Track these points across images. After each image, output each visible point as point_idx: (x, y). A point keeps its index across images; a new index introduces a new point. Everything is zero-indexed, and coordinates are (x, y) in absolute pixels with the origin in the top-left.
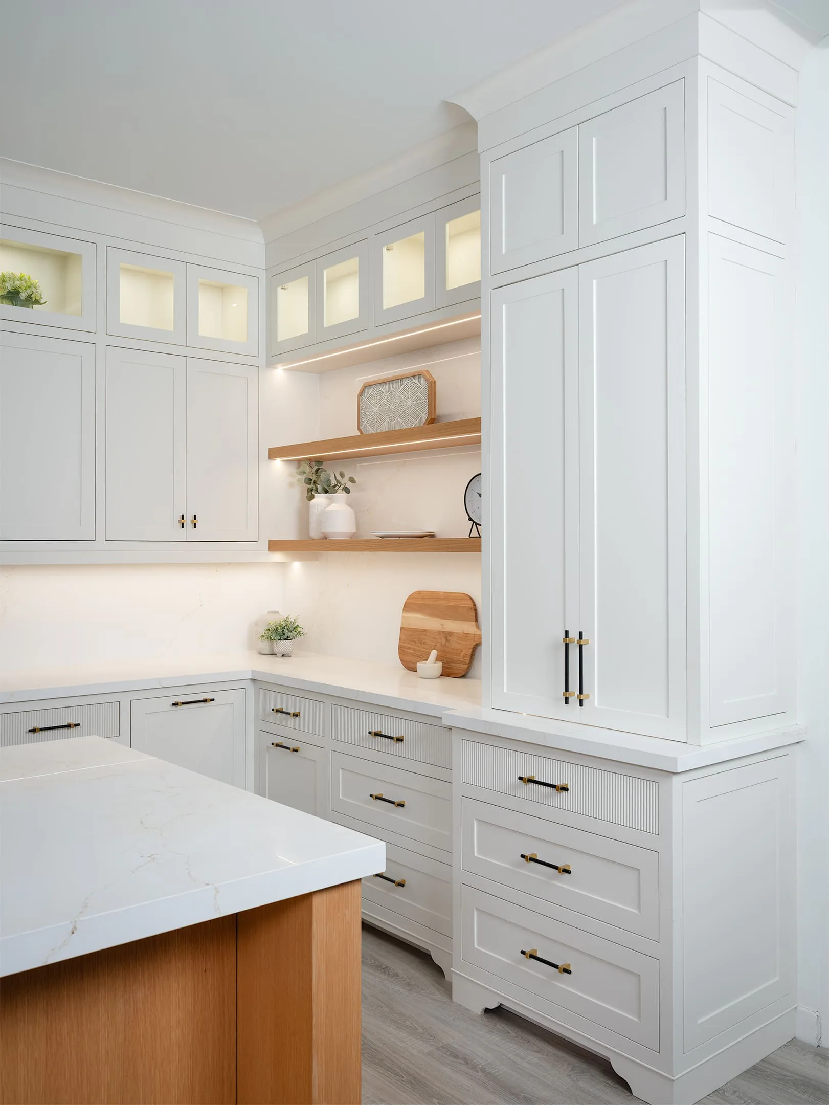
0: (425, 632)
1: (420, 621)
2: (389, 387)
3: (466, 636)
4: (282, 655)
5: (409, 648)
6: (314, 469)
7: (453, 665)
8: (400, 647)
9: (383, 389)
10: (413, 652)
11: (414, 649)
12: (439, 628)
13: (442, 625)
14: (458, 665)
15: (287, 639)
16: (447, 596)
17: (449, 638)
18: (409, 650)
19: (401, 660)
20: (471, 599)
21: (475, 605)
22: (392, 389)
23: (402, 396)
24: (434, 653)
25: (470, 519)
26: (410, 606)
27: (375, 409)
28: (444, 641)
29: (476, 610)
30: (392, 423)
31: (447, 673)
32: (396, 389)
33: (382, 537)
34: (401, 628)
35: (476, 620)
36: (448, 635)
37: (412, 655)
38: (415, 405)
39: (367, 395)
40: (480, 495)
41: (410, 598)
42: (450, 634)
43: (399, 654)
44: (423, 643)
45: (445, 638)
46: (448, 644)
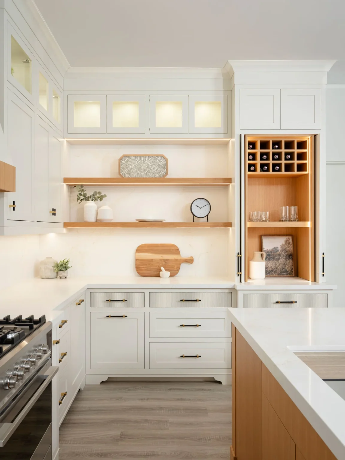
0: (152, 260)
1: (147, 256)
2: (140, 158)
3: (176, 260)
4: (65, 277)
5: (143, 268)
7: (172, 272)
8: (137, 268)
9: (137, 159)
10: (146, 269)
11: (146, 268)
13: (162, 257)
14: (174, 272)
16: (163, 245)
17: (166, 262)
19: (139, 273)
20: (176, 246)
21: (178, 248)
22: (142, 160)
23: (149, 163)
24: (163, 268)
25: (193, 215)
26: (138, 250)
27: (131, 167)
29: (179, 250)
30: (143, 174)
31: (170, 276)
32: (146, 160)
34: (136, 260)
35: (179, 254)
37: (145, 270)
38: (158, 168)
39: (125, 159)
40: (198, 206)
41: (139, 247)
42: (167, 260)
43: (137, 270)
44: (152, 265)
45: (165, 262)
46: (166, 264)
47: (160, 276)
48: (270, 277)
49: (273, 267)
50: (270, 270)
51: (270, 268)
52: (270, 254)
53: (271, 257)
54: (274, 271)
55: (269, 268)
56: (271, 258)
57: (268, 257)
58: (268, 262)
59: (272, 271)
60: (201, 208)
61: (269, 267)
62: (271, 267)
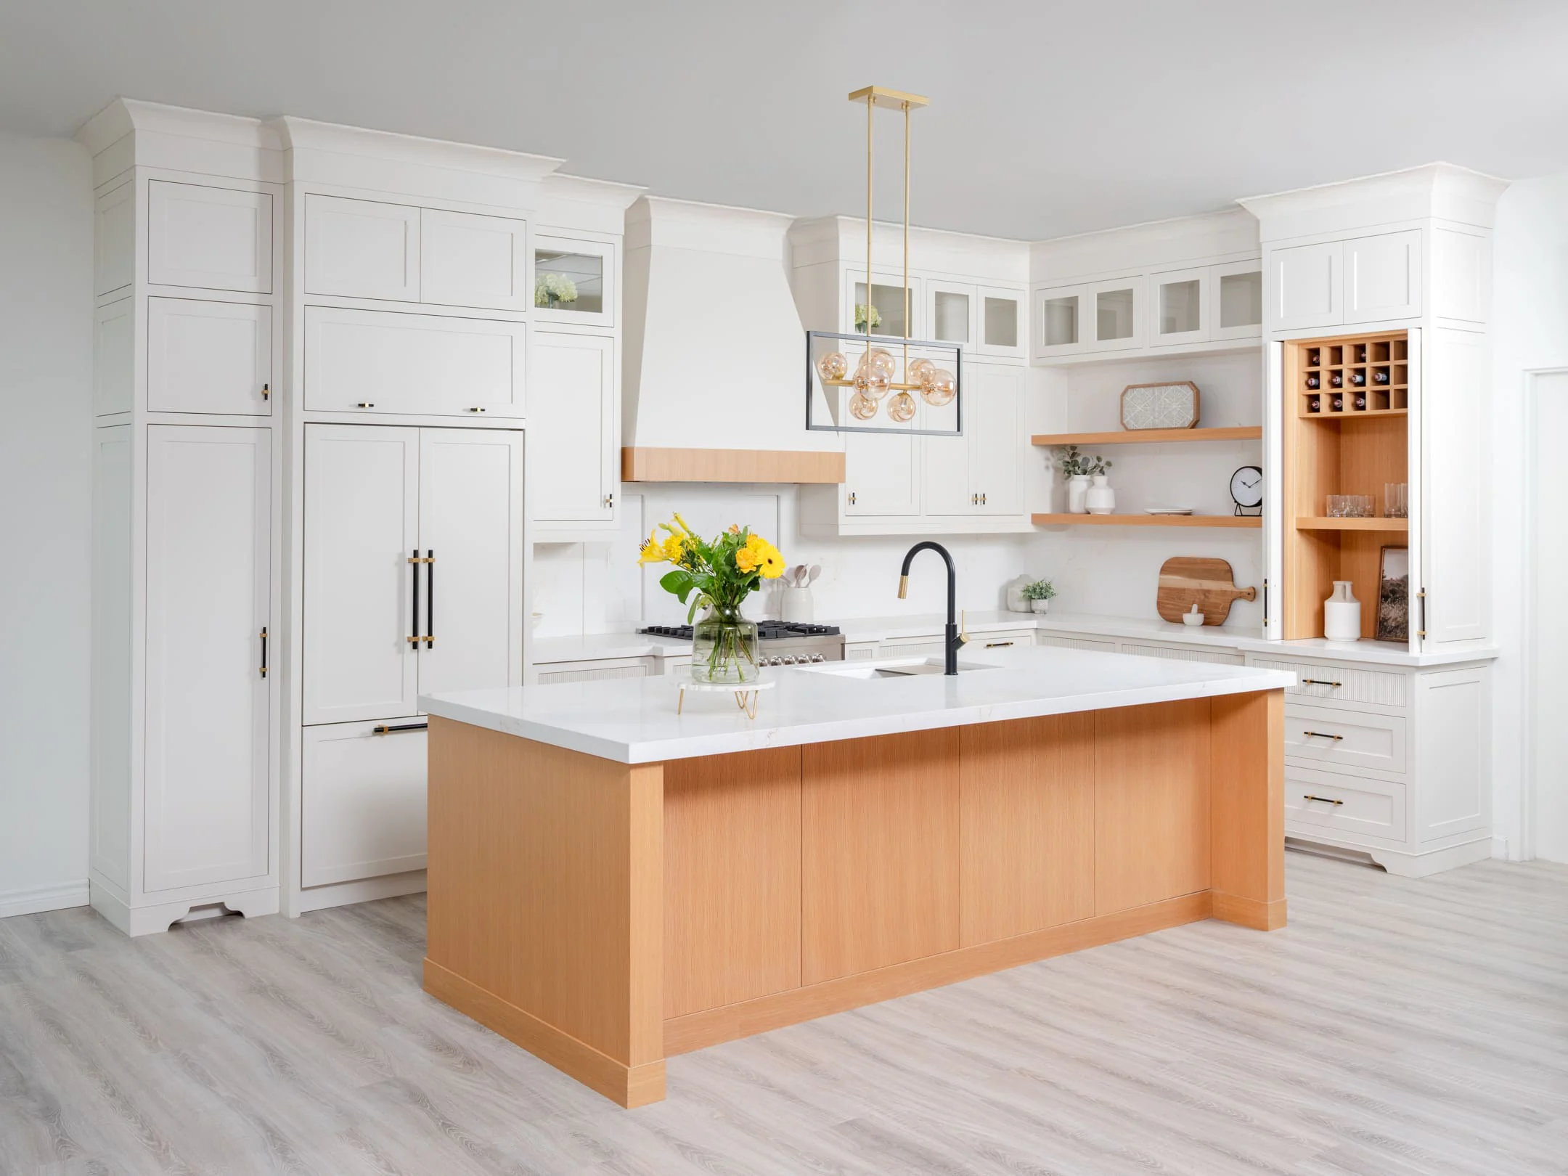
0: (1183, 590)
1: (1176, 581)
2: (1153, 391)
3: (1224, 593)
4: (1040, 612)
5: (1168, 604)
6: (1070, 454)
7: (1214, 616)
8: (1158, 603)
9: (1149, 391)
10: (1172, 606)
11: (1172, 604)
12: (1198, 587)
13: (1199, 584)
14: (1218, 616)
15: (1045, 598)
16: (1204, 561)
17: (1207, 594)
18: (1168, 606)
19: (1160, 613)
20: (1227, 563)
21: (1231, 568)
22: (1157, 392)
23: (1166, 400)
24: (1195, 607)
25: (1236, 502)
26: (1168, 569)
27: (1139, 408)
28: (1202, 597)
29: (1232, 572)
31: (1207, 623)
32: (1161, 394)
33: (1153, 514)
34: (1159, 588)
35: (1233, 581)
36: (1206, 593)
37: (1171, 609)
38: (1181, 408)
39: (1131, 395)
40: (1244, 484)
41: (1166, 563)
42: (1209, 591)
43: (1159, 608)
44: (1184, 599)
45: (1205, 595)
46: (1206, 600)
47: (1183, 623)
48: (1393, 641)
49: (1399, 619)
50: (1393, 625)
51: (1393, 621)
52: (1397, 589)
53: (1398, 596)
54: (1401, 629)
55: (1391, 620)
56: (1397, 598)
57: (1391, 595)
58: (1391, 608)
59: (1397, 627)
60: (1249, 487)
61: (1390, 618)
62: (1396, 619)
